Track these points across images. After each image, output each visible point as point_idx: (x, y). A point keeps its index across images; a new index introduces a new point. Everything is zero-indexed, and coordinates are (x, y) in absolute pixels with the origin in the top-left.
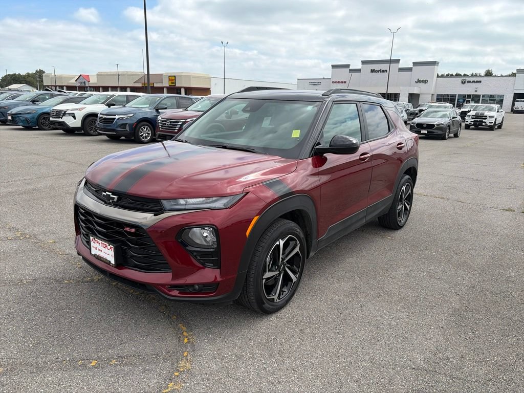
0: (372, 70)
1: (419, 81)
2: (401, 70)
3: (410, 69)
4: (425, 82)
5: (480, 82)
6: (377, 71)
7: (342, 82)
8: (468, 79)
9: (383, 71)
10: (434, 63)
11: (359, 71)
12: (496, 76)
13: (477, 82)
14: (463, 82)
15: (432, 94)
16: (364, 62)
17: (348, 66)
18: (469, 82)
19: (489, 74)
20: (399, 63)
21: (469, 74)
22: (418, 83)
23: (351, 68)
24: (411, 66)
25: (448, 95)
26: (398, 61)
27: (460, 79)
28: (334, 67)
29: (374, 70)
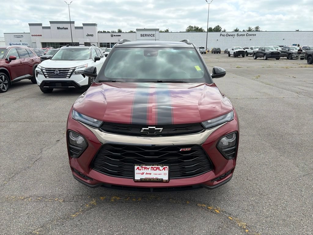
0: (58, 27)
1: (88, 35)
2: (76, 28)
3: (81, 28)
4: (92, 35)
5: (120, 36)
6: (61, 29)
7: (39, 35)
8: (114, 34)
9: (65, 29)
10: (95, 25)
11: (49, 28)
12: (123, 33)
13: (119, 36)
14: (112, 36)
15: (97, 43)
16: (51, 22)
17: (41, 25)
18: (115, 36)
19: (120, 31)
20: (74, 24)
21: (110, 31)
22: (88, 36)
23: (43, 26)
24: (82, 26)
25: (105, 43)
26: (73, 22)
27: (110, 34)
28: (30, 25)
29: (59, 27)
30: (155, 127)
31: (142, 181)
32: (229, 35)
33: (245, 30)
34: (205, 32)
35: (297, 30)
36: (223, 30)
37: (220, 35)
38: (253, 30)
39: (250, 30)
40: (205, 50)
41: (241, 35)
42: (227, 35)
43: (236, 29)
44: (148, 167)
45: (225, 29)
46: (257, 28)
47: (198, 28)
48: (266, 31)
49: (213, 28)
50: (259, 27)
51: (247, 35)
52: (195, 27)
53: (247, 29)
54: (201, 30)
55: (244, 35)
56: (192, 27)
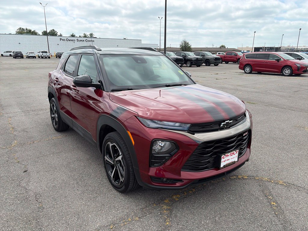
30: (229, 121)
31: (224, 167)
32: (70, 40)
33: (81, 36)
34: (39, 35)
35: (125, 38)
36: (59, 34)
37: (60, 40)
38: (88, 36)
39: (85, 36)
40: (48, 54)
41: (81, 41)
42: (67, 40)
43: (72, 34)
44: (228, 154)
45: (61, 34)
46: (91, 35)
47: (31, 30)
48: (100, 38)
49: (48, 31)
50: (93, 33)
51: (86, 41)
52: (27, 29)
53: (83, 35)
54: (34, 33)
55: (84, 41)
56: (22, 29)
